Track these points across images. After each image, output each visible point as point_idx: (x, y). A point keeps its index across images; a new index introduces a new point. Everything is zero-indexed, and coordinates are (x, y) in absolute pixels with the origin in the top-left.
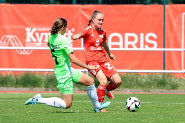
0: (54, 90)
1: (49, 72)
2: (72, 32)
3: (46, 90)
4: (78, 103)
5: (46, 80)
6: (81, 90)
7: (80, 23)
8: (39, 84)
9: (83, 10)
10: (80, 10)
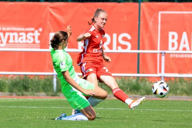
0: (19, 95)
1: (13, 75)
2: (39, 32)
3: (10, 95)
4: (44, 109)
5: (10, 84)
6: (48, 95)
7: (48, 23)
8: (2, 89)
9: (51, 8)
10: (48, 8)
